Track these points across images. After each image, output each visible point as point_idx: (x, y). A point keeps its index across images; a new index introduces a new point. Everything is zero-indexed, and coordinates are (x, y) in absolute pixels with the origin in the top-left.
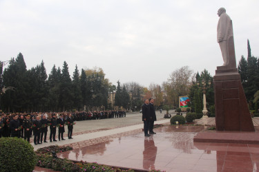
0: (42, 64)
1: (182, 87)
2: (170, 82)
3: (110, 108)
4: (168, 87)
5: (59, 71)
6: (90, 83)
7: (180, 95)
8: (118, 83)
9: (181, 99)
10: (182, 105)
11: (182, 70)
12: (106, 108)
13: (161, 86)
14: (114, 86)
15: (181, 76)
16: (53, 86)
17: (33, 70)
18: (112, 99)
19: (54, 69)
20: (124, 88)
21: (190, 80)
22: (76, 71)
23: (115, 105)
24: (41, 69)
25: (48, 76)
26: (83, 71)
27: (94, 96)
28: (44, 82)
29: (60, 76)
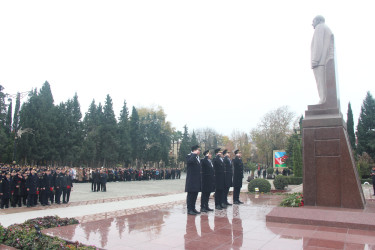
0: (76, 98)
1: (278, 136)
2: (262, 129)
3: (173, 165)
4: (257, 135)
5: (100, 108)
6: (143, 127)
7: (276, 149)
8: (185, 128)
9: (277, 155)
10: (277, 163)
11: (279, 112)
12: (167, 164)
13: (249, 135)
14: (179, 133)
15: (277, 120)
16: (90, 130)
17: (62, 105)
18: (175, 151)
19: (93, 106)
20: (194, 136)
21: (291, 127)
22: (125, 110)
23: (180, 159)
24: (74, 105)
25: (84, 116)
26: (134, 109)
27: (149, 146)
28: (77, 125)
29: (101, 116)
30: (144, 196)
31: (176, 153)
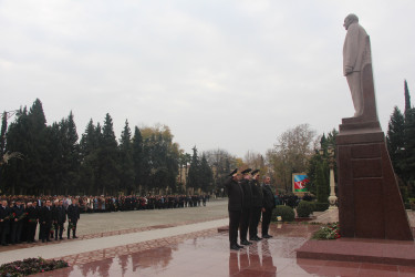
0: (71, 117)
1: (297, 157)
2: (279, 150)
3: (181, 192)
4: (274, 157)
5: (99, 128)
6: (147, 149)
7: (295, 172)
8: (195, 150)
9: (297, 178)
10: (297, 187)
11: (298, 130)
12: (174, 191)
13: (265, 156)
14: (188, 155)
15: (296, 139)
16: (88, 153)
17: (56, 126)
18: (183, 175)
19: (90, 126)
20: (204, 159)
21: (311, 146)
22: (127, 130)
23: (189, 185)
24: (69, 125)
25: (80, 137)
26: (137, 130)
27: (154, 171)
28: (72, 148)
29: (100, 137)
30: (149, 228)
31: (184, 178)
